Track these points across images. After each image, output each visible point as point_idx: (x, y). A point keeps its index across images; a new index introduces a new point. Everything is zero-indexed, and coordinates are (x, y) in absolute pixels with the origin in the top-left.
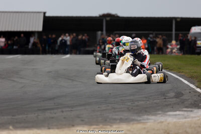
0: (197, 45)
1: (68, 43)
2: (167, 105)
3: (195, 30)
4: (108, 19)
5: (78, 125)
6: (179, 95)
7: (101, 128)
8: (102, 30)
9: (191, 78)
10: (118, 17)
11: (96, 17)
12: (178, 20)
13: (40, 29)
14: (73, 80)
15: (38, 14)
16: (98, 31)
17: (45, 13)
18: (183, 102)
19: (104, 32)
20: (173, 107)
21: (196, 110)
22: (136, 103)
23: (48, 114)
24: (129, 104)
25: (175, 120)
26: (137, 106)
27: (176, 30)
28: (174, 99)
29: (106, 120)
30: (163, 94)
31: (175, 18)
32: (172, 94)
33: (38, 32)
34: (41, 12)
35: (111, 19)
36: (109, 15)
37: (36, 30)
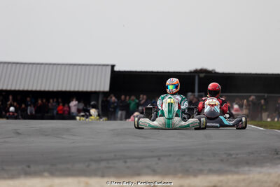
4: (202, 75)
8: (193, 91)
10: (216, 73)
11: (185, 73)
15: (104, 67)
17: (113, 66)
19: (196, 94)
33: (104, 93)
34: (108, 65)
37: (102, 90)
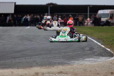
0: (102, 21)
1: (29, 20)
2: (85, 55)
3: (100, 12)
4: (51, 6)
5: (35, 66)
6: (91, 49)
7: (48, 68)
8: (48, 13)
9: (98, 40)
10: (57, 5)
11: (44, 5)
12: (91, 6)
13: (13, 12)
14: (31, 41)
15: (11, 3)
16: (46, 13)
17: (15, 3)
18: (94, 53)
19: (49, 13)
20: (88, 56)
21: (101, 58)
22: (68, 54)
23: (17, 60)
24: (63, 54)
25: (89, 63)
26: (68, 55)
27: (90, 12)
28: (89, 51)
29: (50, 64)
30: (83, 49)
31: (89, 6)
32: (88, 49)
33: (12, 14)
34: (13, 3)
35: (53, 6)
36: (51, 4)
37: (11, 12)
